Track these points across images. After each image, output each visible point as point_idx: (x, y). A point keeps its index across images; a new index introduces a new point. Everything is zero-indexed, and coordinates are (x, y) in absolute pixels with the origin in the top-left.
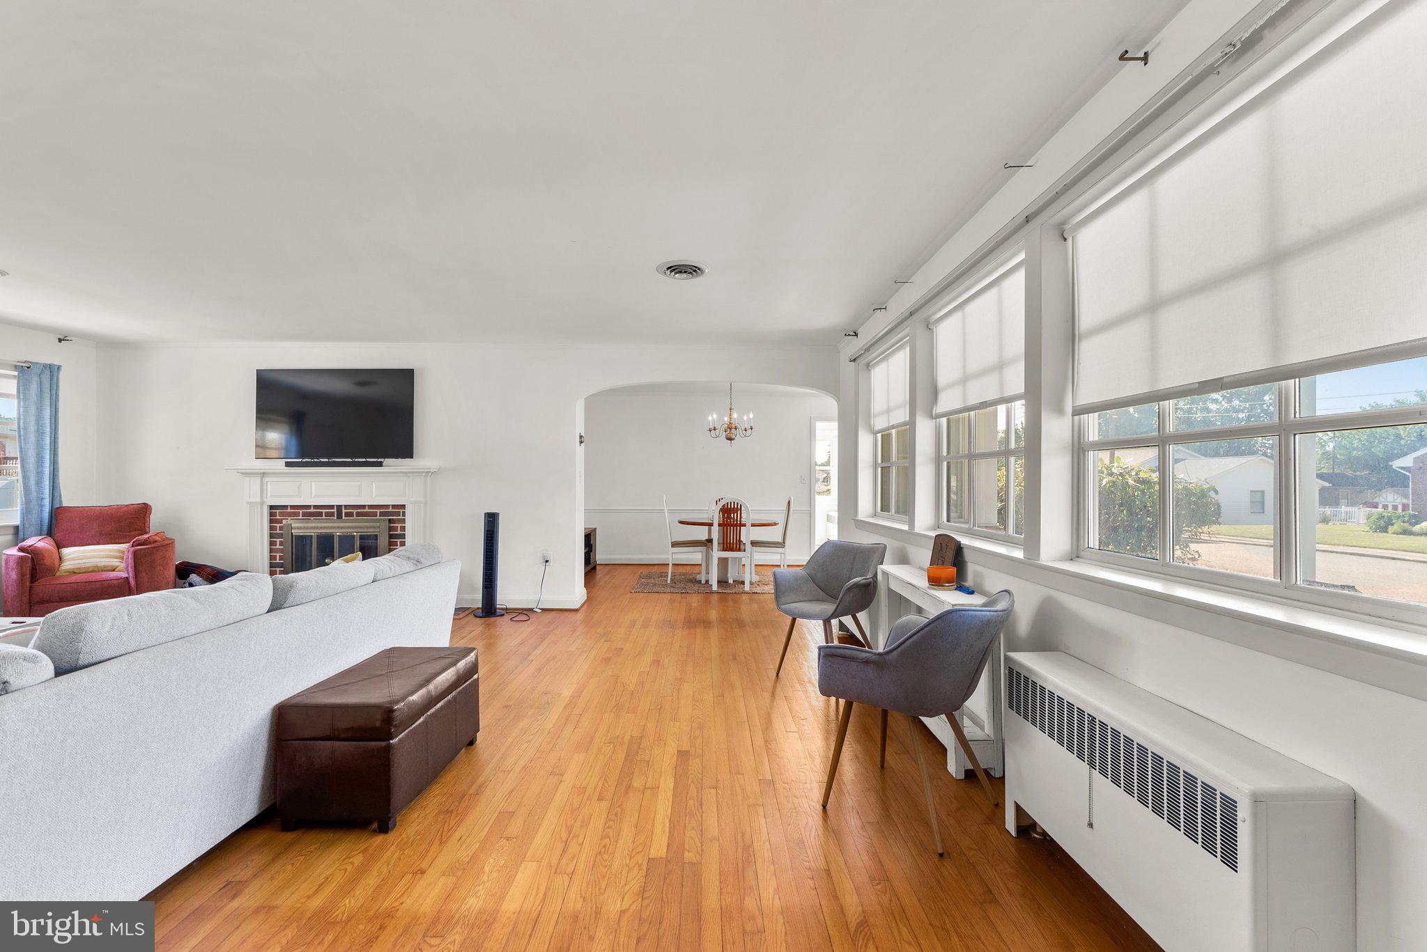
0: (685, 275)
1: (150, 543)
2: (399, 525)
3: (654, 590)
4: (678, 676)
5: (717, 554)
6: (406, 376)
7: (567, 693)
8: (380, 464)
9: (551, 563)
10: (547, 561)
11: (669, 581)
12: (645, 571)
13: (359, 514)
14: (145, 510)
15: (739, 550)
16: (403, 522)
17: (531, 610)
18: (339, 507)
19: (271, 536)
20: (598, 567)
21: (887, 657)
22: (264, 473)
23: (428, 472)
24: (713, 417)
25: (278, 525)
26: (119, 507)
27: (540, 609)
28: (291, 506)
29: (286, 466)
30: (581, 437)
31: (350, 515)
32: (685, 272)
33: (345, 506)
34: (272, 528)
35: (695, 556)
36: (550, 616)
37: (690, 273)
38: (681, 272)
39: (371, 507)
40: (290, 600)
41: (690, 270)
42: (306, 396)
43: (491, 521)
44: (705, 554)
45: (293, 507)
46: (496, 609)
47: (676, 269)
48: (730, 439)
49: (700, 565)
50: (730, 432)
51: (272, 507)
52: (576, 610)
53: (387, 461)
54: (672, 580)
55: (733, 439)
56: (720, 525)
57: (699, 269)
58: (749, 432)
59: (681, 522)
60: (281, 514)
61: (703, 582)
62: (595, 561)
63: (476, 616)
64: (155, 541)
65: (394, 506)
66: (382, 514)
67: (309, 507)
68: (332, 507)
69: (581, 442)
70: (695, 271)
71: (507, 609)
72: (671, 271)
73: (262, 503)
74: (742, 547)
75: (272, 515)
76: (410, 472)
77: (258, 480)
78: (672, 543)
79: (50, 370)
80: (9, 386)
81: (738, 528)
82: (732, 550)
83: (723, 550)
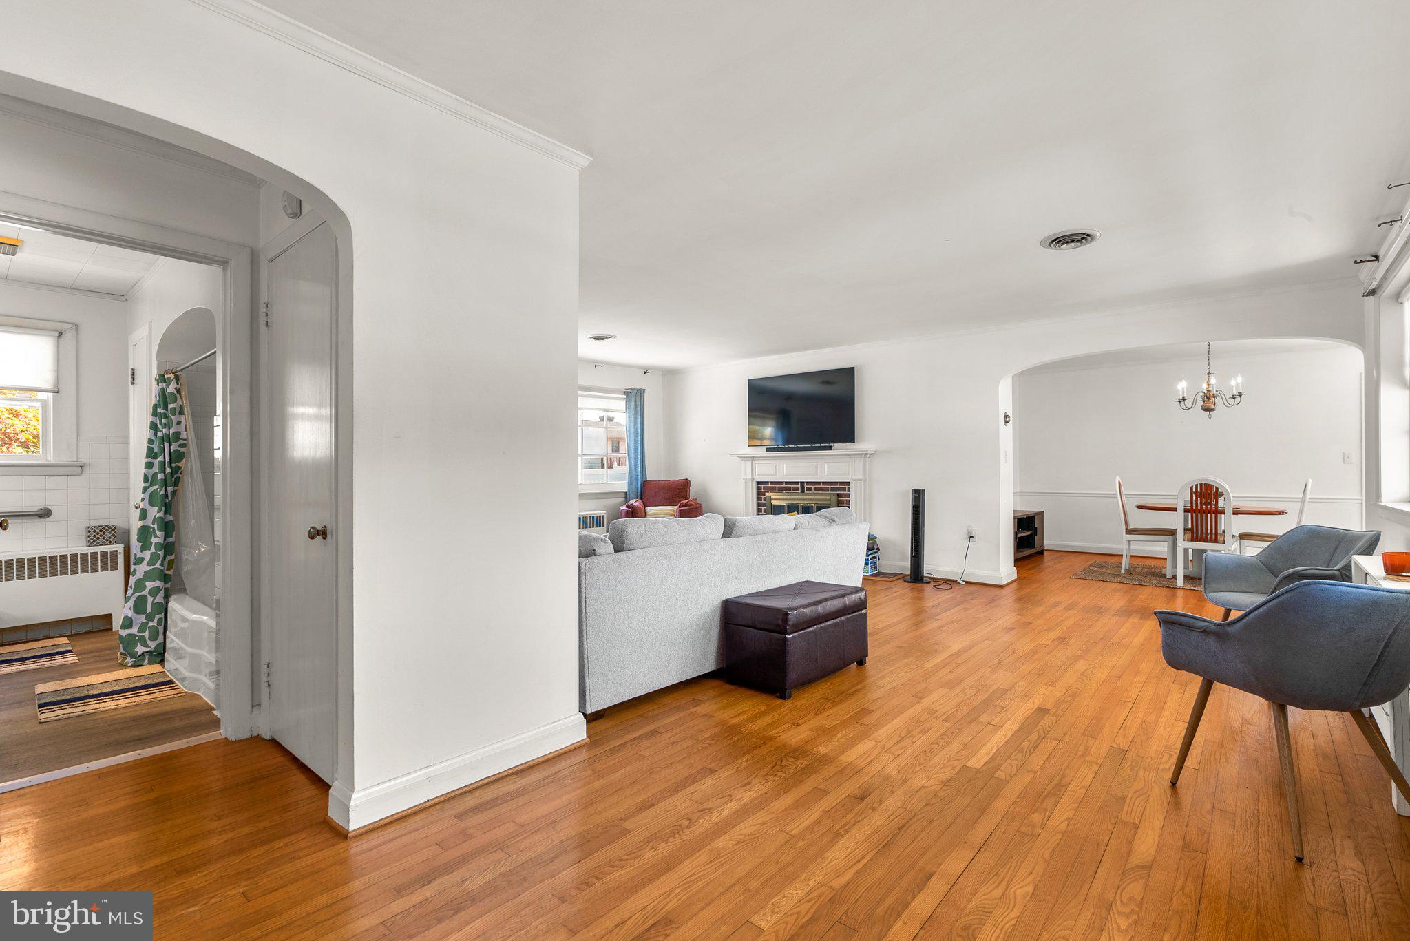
0: (1073, 244)
1: (688, 506)
2: (845, 499)
3: (1100, 578)
5: (1183, 543)
6: (849, 373)
7: (956, 647)
8: (830, 448)
9: (976, 538)
10: (971, 537)
11: (1123, 572)
12: (1099, 560)
13: (816, 489)
14: (686, 484)
15: (1216, 541)
16: (848, 496)
17: (955, 581)
18: (802, 483)
19: (759, 505)
20: (1046, 553)
21: (1229, 629)
22: (753, 457)
23: (866, 454)
24: (1182, 386)
25: (763, 497)
26: (674, 481)
27: (964, 581)
28: (771, 482)
29: (767, 451)
30: (1006, 416)
31: (809, 489)
32: (1073, 241)
33: (807, 482)
34: (759, 499)
35: (1159, 547)
36: (972, 588)
37: (1078, 241)
38: (1067, 242)
39: (824, 483)
40: (734, 533)
41: (1082, 238)
42: (789, 397)
43: (918, 496)
44: (1171, 542)
45: (772, 483)
46: (923, 577)
47: (1060, 240)
48: (1208, 410)
49: (1166, 559)
50: (1208, 403)
51: (759, 483)
52: (1001, 587)
53: (836, 446)
54: (1126, 571)
55: (1213, 410)
56: (1186, 511)
57: (1088, 235)
58: (1238, 399)
59: (1139, 507)
60: (765, 488)
61: (1169, 576)
62: (1042, 545)
63: (905, 581)
64: (691, 505)
65: (842, 483)
66: (833, 489)
67: (782, 483)
68: (797, 483)
69: (1007, 422)
70: (1083, 238)
71: (934, 578)
72: (1057, 243)
73: (753, 479)
74: (1220, 538)
75: (759, 488)
76: (852, 454)
77: (749, 462)
78: (1127, 529)
79: (641, 392)
80: (621, 405)
81: (1214, 515)
82: (1205, 541)
83: (1192, 540)
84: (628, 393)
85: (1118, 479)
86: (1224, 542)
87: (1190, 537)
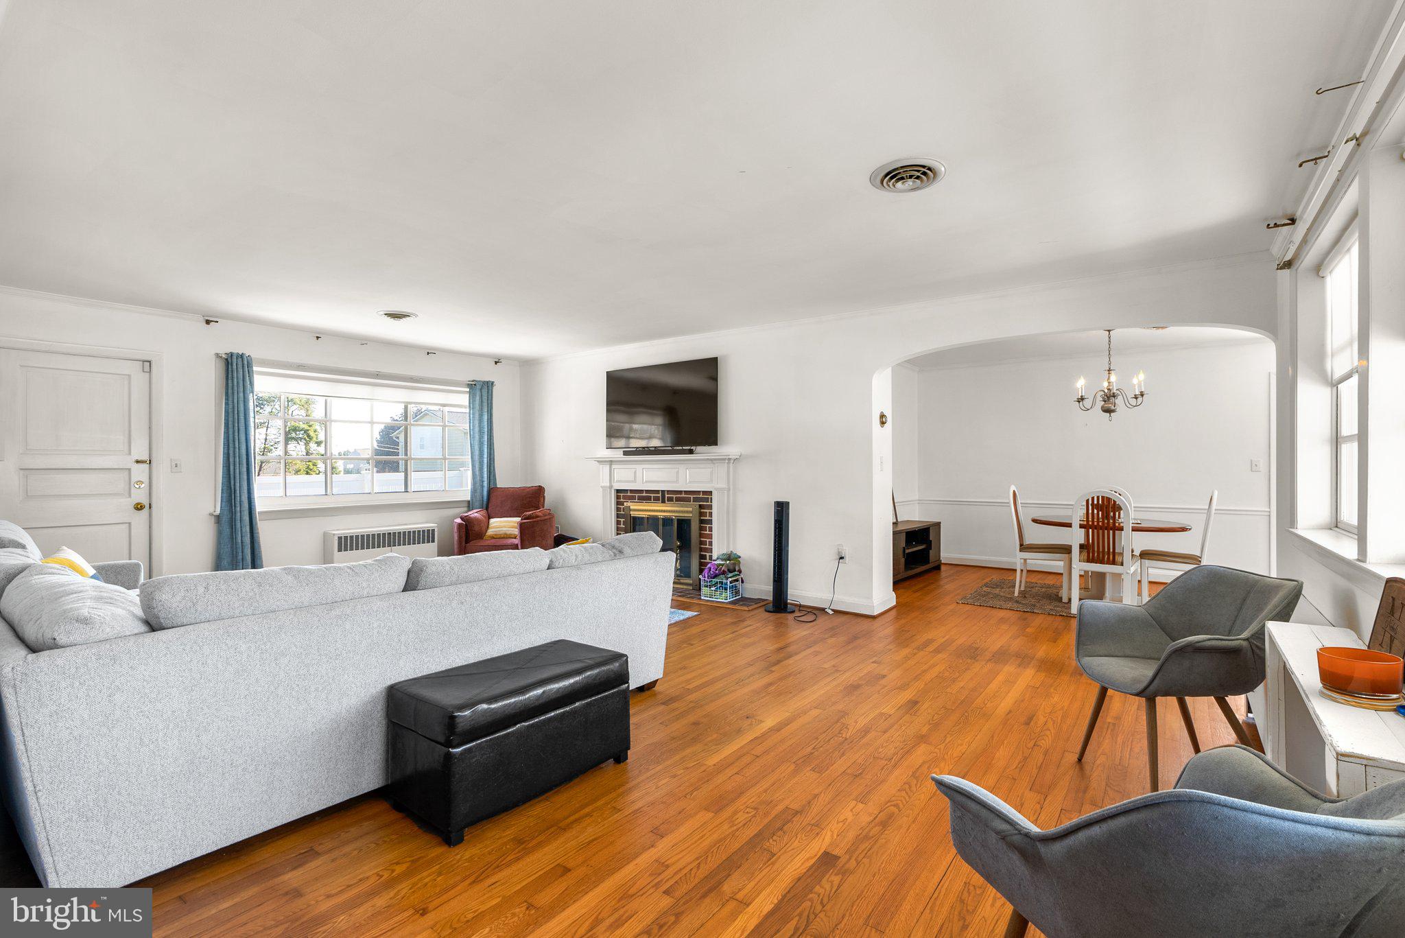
0: (910, 182)
1: (533, 518)
2: (708, 511)
3: (990, 603)
4: (925, 730)
5: (1079, 566)
6: (709, 367)
7: (769, 722)
8: (691, 452)
9: (847, 559)
10: (842, 558)
11: (1016, 594)
12: (995, 577)
13: (678, 500)
14: (539, 491)
15: (1114, 563)
16: (710, 507)
17: (823, 610)
18: (663, 492)
19: (618, 516)
20: (943, 568)
22: (611, 461)
23: (729, 459)
24: (1081, 383)
25: (622, 507)
26: (524, 488)
27: (833, 610)
28: (630, 490)
29: (624, 455)
30: (882, 416)
31: (670, 499)
32: (911, 177)
33: (668, 491)
34: (618, 509)
35: (1054, 563)
36: (843, 618)
37: (918, 178)
38: (902, 178)
39: (686, 492)
41: (921, 173)
43: (781, 509)
44: (1067, 562)
45: (632, 491)
46: (786, 604)
47: (895, 175)
48: (1108, 411)
49: (1062, 574)
50: (1109, 403)
51: (618, 491)
52: (874, 617)
53: (700, 449)
54: (1020, 592)
55: (1113, 411)
56: (1081, 526)
57: (929, 169)
58: (1140, 400)
59: (1035, 521)
60: (625, 497)
61: (1065, 600)
62: (939, 559)
63: (766, 611)
64: (538, 517)
65: (705, 493)
66: (695, 500)
67: (641, 491)
68: (657, 492)
69: (883, 423)
70: (924, 174)
71: (800, 606)
72: (892, 178)
73: (611, 487)
74: (1118, 559)
75: (618, 497)
76: (715, 459)
77: (607, 467)
78: (1021, 545)
79: (488, 386)
80: (464, 399)
81: (1111, 532)
82: (1102, 562)
83: (1088, 561)
84: (472, 386)
85: (1013, 488)
86: (1122, 564)
87: (1086, 558)
